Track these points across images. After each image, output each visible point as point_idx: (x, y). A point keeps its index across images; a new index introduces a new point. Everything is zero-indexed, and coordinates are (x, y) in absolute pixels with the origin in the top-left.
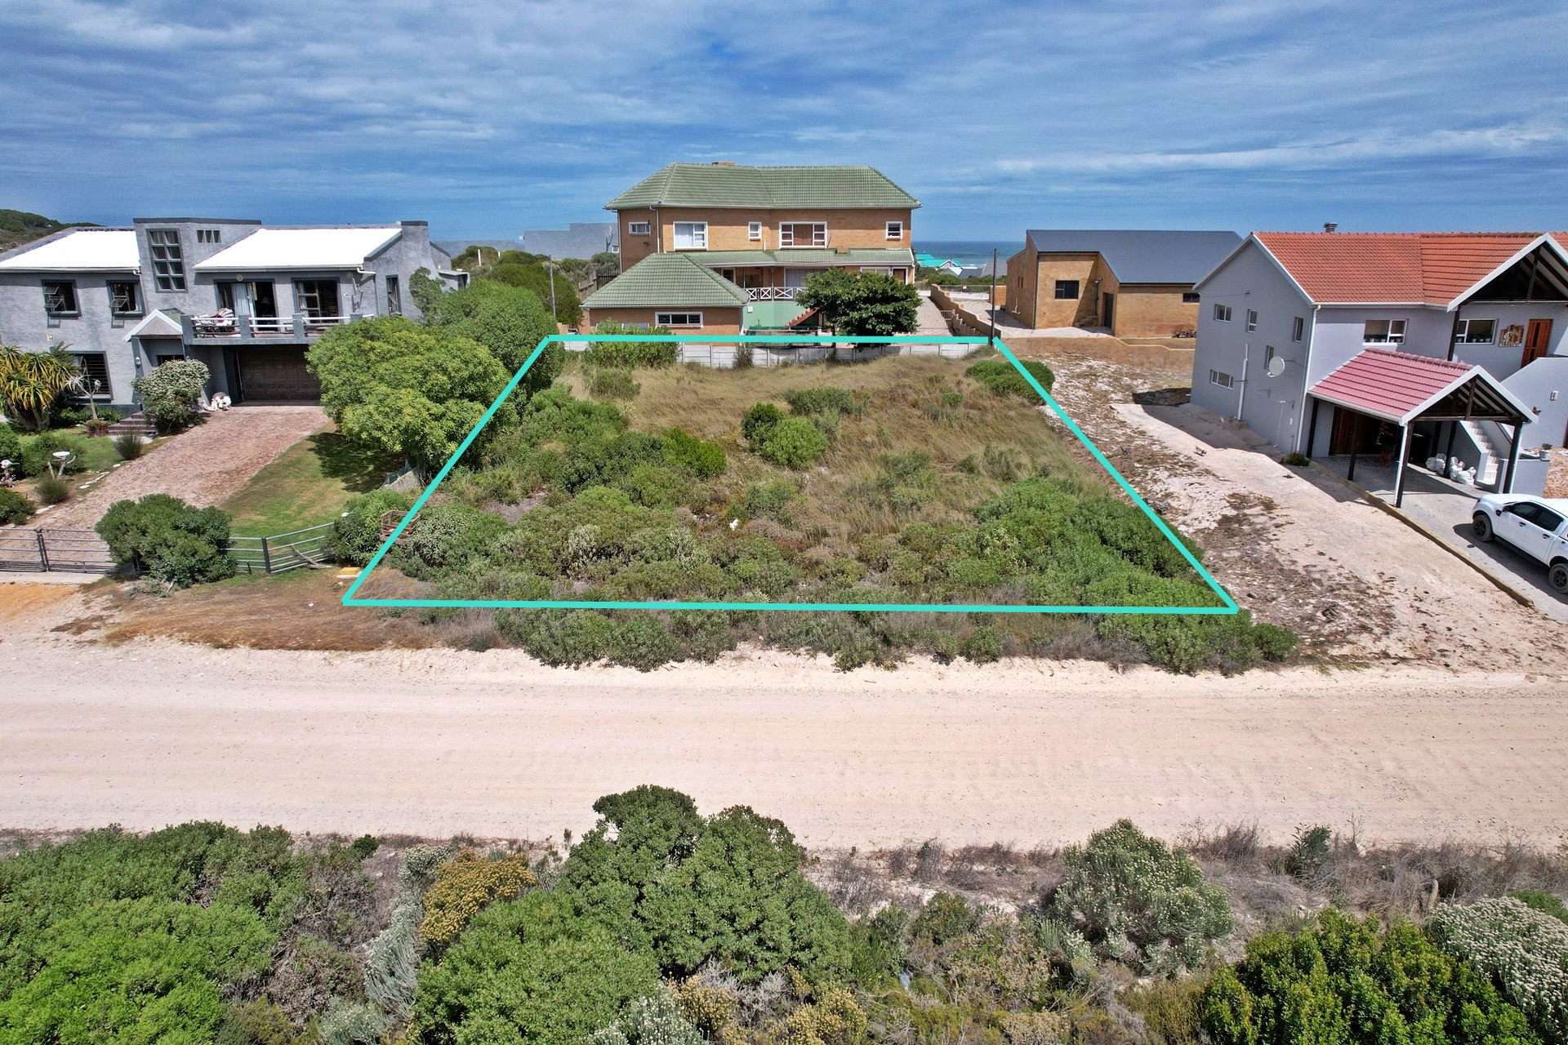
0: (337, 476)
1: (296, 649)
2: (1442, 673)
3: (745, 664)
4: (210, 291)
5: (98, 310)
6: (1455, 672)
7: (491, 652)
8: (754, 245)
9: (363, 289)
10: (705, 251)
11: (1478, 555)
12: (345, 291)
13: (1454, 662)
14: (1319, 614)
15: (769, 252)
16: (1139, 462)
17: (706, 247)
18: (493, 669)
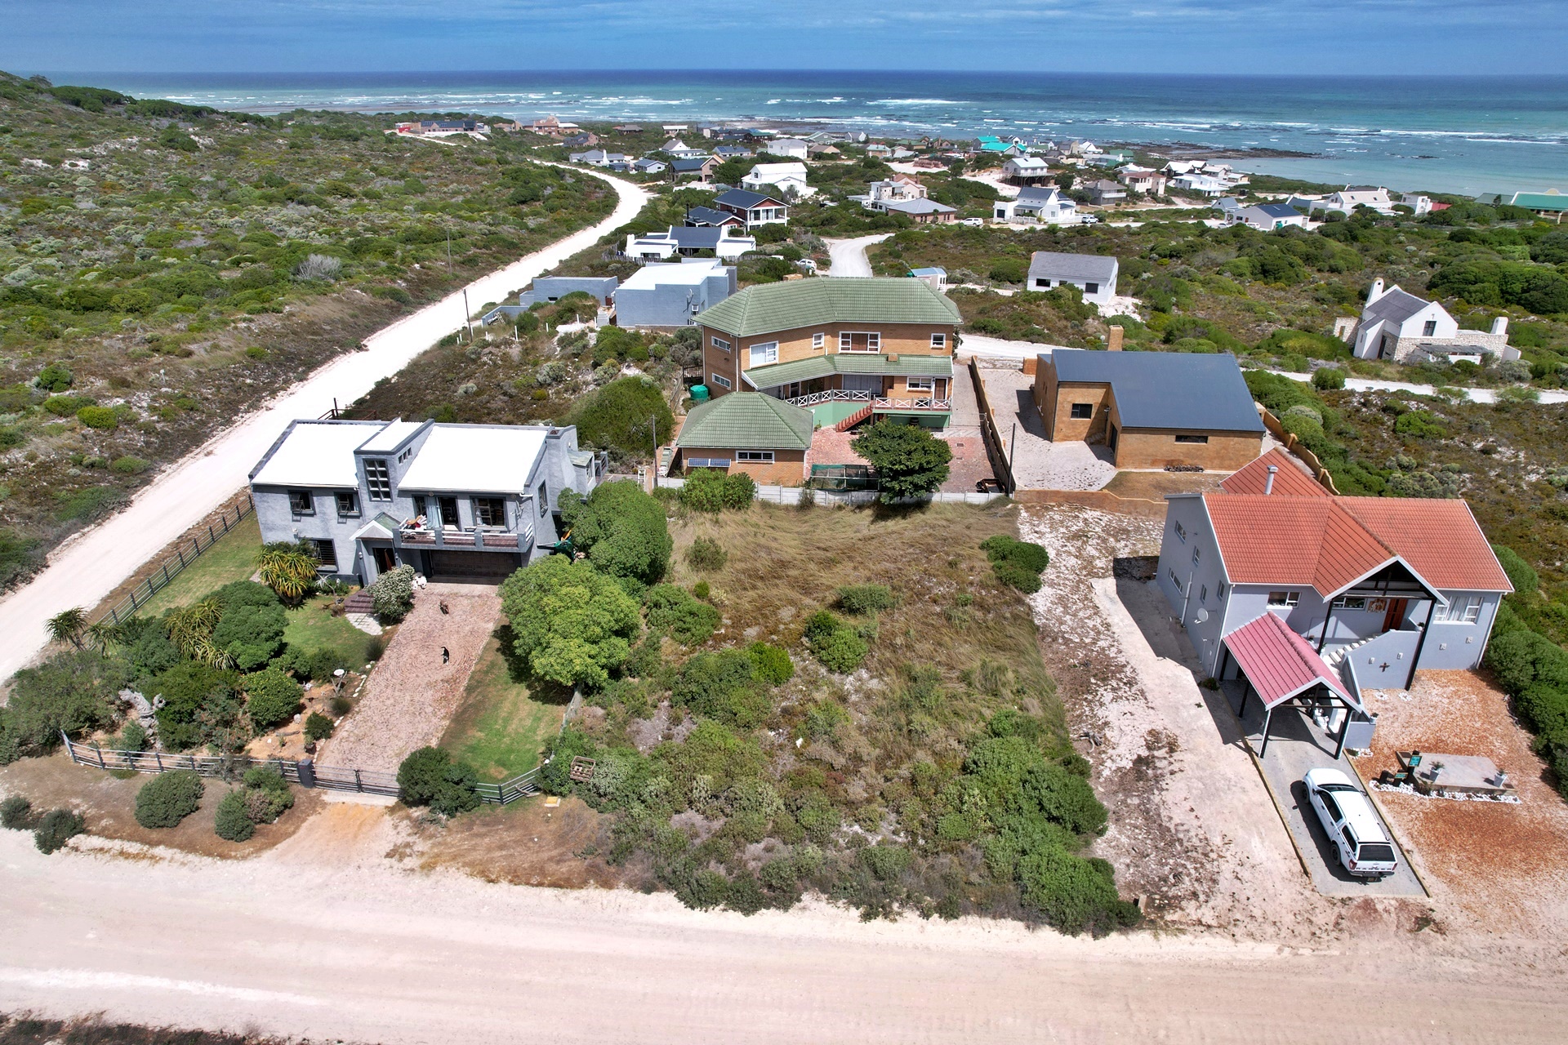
0: (521, 682)
1: (537, 886)
2: (1229, 942)
3: (807, 913)
4: (409, 502)
5: (328, 511)
6: (1236, 941)
7: (654, 894)
8: (818, 353)
9: (523, 506)
10: (775, 365)
11: (1296, 818)
12: (511, 507)
13: (1238, 931)
14: (1171, 877)
15: (830, 358)
16: (1095, 676)
17: (777, 361)
18: (657, 910)
